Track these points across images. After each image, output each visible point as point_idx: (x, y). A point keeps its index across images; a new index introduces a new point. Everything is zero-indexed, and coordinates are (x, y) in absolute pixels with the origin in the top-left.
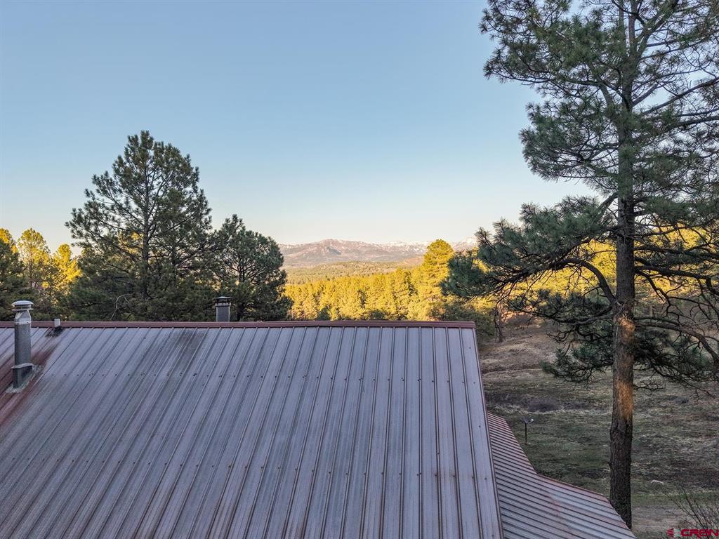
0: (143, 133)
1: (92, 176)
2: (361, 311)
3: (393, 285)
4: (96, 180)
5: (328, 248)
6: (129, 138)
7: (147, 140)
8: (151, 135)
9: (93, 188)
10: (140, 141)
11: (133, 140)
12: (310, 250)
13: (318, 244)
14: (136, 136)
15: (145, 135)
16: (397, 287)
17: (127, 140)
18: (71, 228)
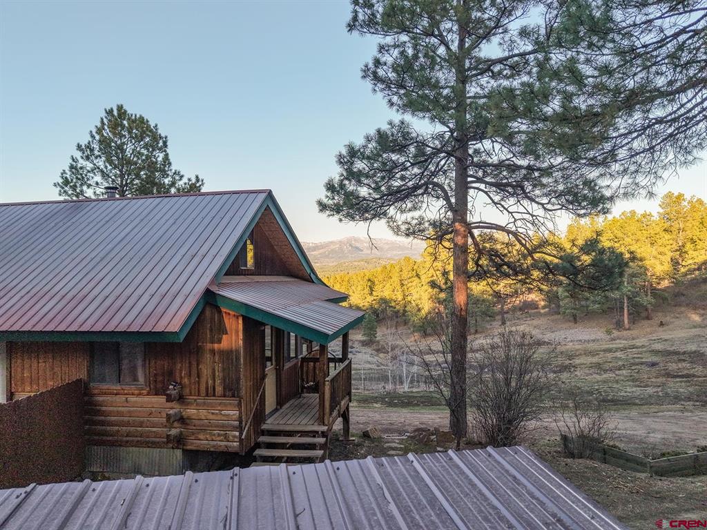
0: (118, 106)
1: (76, 144)
2: (370, 299)
3: (401, 273)
4: (79, 147)
5: (350, 245)
6: (106, 110)
7: (122, 112)
8: (124, 108)
9: (78, 155)
10: (115, 113)
11: (110, 112)
12: (332, 247)
13: (340, 242)
14: (112, 109)
15: (120, 108)
16: (405, 275)
17: (104, 112)
18: (59, 188)
